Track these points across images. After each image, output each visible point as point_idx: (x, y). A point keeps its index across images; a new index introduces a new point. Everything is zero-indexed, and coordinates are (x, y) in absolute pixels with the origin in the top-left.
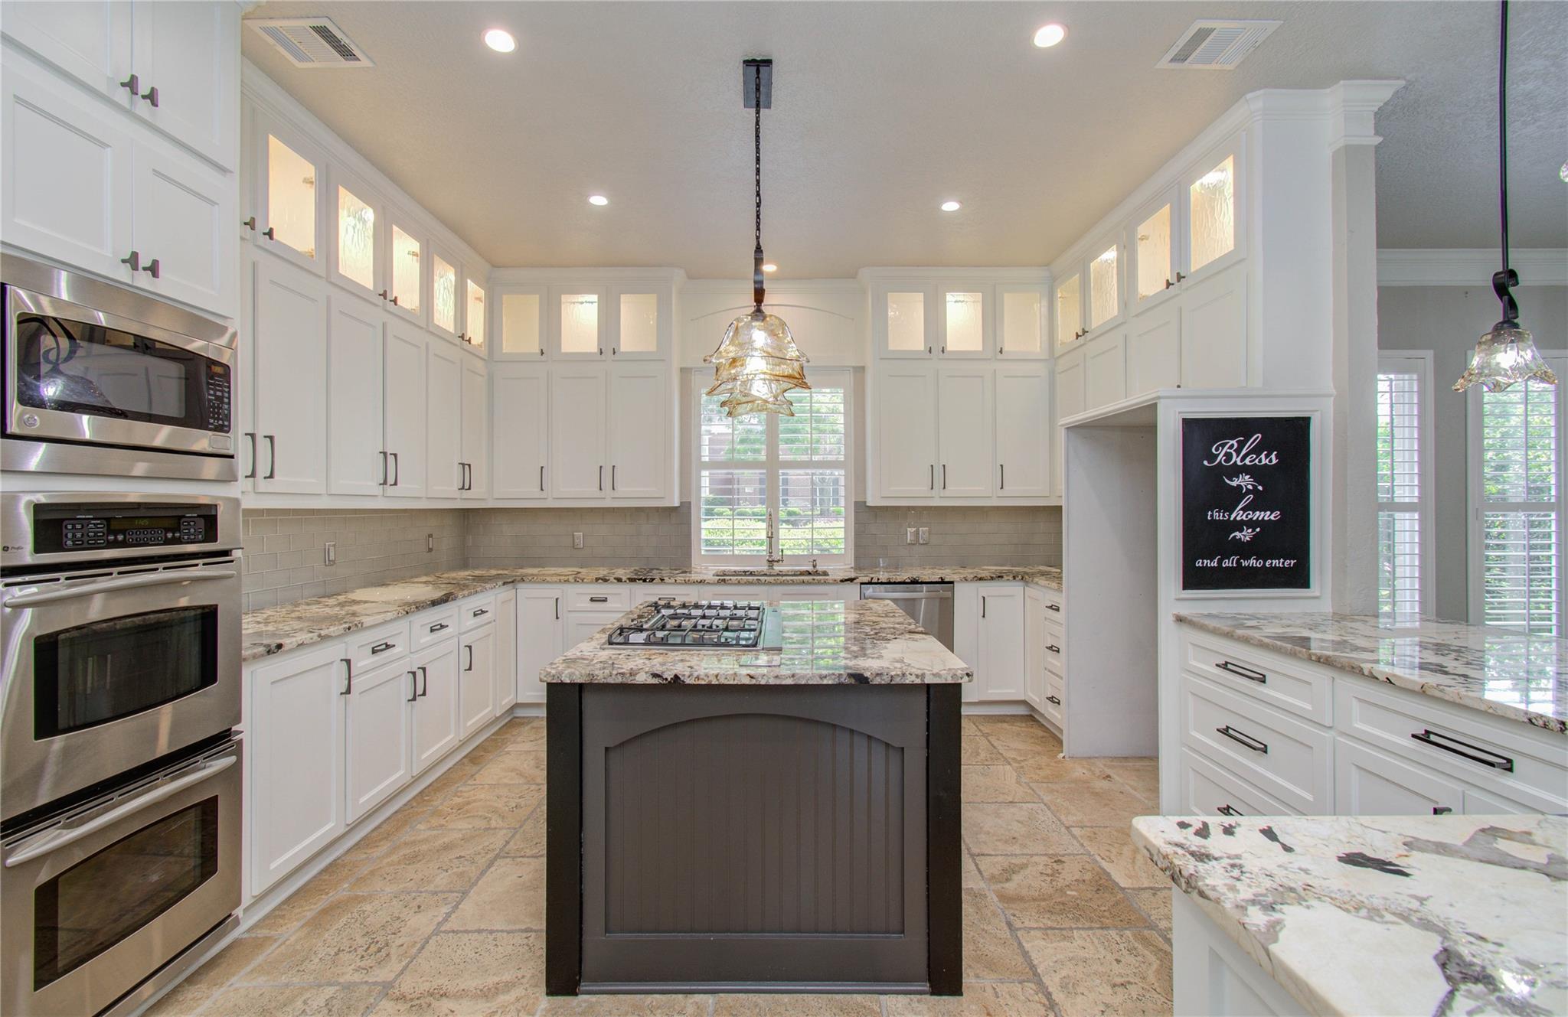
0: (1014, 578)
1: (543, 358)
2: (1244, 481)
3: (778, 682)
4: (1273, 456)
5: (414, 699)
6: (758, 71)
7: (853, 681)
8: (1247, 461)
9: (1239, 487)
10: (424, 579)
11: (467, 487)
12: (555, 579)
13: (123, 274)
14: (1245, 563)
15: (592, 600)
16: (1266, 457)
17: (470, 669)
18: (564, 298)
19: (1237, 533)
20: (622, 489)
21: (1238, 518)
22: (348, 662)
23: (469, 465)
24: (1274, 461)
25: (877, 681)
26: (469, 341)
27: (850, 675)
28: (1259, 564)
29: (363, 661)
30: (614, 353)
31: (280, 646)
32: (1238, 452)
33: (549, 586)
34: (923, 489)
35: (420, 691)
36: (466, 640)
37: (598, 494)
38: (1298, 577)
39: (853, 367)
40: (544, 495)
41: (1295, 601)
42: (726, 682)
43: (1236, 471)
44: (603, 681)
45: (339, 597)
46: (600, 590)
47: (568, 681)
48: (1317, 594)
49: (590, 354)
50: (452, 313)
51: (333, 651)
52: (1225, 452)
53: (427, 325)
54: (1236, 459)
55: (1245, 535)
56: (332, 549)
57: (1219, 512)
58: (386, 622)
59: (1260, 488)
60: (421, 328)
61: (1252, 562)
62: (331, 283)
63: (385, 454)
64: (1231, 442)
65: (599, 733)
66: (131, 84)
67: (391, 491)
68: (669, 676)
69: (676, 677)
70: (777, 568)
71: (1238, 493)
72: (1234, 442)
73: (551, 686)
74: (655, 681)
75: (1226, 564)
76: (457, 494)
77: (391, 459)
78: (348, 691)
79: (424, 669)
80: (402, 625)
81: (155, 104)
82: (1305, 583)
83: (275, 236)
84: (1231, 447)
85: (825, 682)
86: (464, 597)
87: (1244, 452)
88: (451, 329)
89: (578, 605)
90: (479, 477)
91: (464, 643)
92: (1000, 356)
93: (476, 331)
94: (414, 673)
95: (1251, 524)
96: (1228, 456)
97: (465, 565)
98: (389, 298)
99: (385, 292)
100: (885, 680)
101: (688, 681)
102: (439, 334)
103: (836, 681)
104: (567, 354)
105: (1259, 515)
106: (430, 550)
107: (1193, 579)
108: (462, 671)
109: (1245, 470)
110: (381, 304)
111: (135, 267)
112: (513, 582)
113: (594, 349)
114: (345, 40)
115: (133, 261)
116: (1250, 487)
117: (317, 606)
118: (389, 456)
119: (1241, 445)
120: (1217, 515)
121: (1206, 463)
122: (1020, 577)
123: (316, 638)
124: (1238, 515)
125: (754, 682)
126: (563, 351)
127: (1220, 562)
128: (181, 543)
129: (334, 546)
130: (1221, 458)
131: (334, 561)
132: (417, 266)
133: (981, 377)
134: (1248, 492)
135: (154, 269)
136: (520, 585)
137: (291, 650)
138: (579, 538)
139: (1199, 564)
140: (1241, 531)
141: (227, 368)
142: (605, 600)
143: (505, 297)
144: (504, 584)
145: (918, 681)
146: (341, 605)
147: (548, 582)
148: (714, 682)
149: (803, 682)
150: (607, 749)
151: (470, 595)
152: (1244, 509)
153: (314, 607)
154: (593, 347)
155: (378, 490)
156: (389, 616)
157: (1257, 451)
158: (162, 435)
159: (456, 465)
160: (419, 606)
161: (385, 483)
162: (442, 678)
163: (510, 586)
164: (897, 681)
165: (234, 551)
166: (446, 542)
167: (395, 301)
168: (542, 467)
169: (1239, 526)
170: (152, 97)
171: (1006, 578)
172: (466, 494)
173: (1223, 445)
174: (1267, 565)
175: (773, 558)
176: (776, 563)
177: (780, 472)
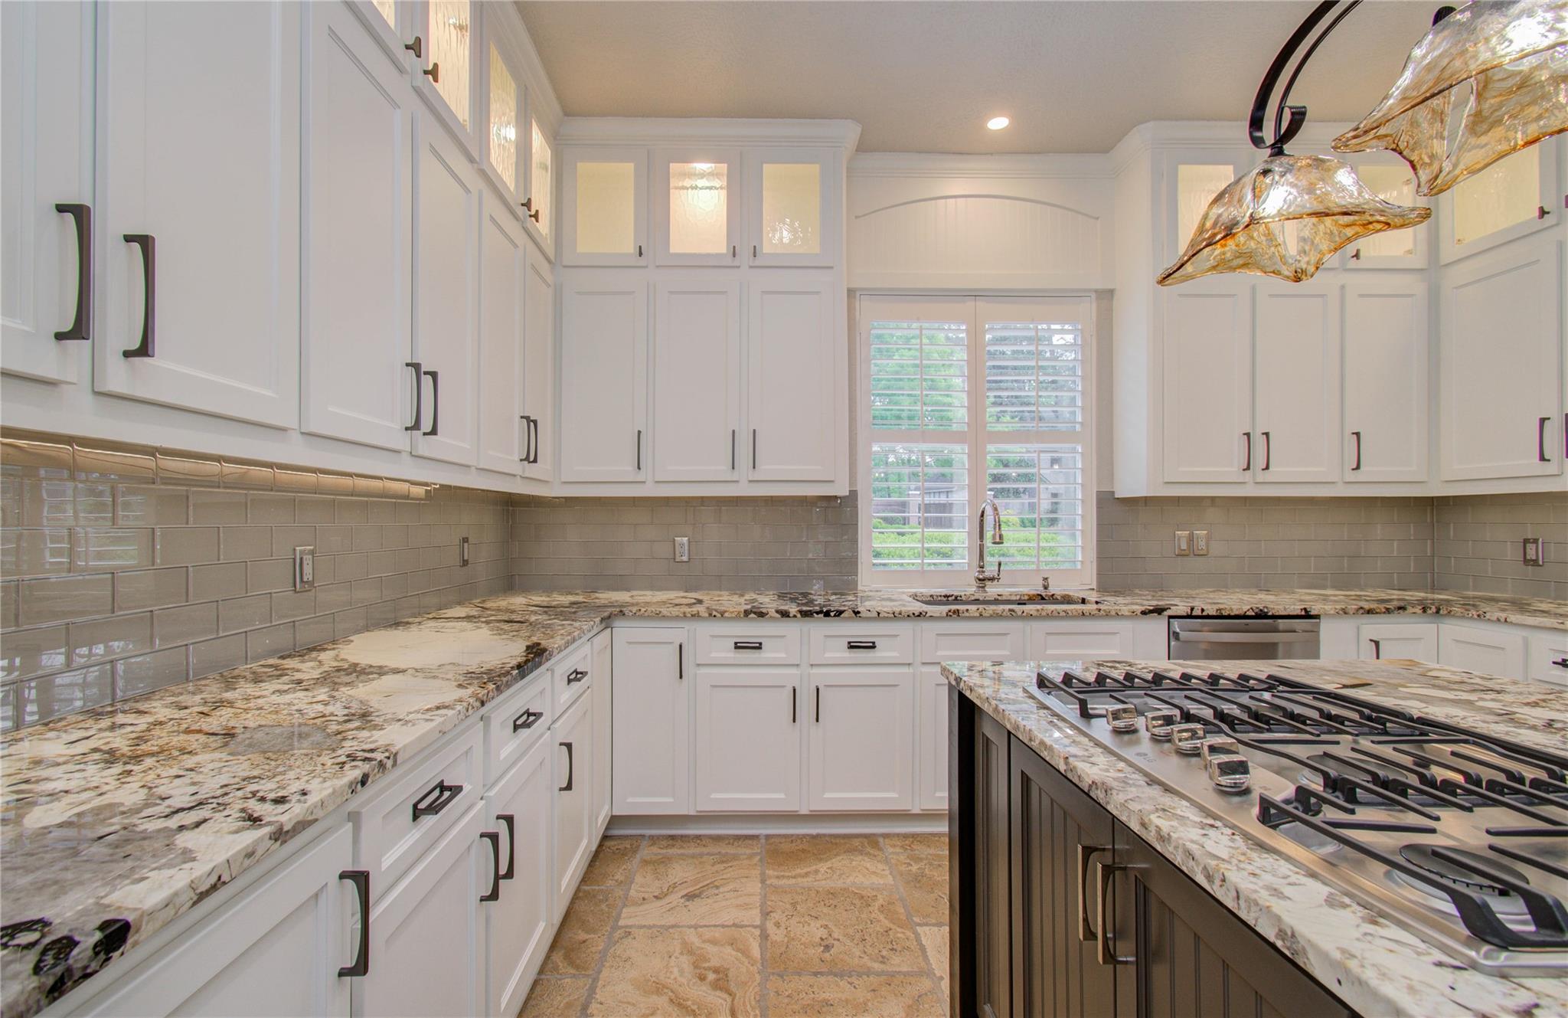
0: (1424, 610)
1: (642, 262)
5: (495, 891)
10: (460, 611)
11: (530, 457)
12: (675, 611)
15: (737, 646)
17: (569, 787)
18: (674, 167)
20: (768, 468)
23: (536, 423)
26: (536, 217)
30: (754, 254)
33: (668, 624)
35: (503, 870)
36: (562, 730)
37: (732, 475)
39: (1096, 291)
40: (640, 475)
45: (324, 656)
46: (750, 630)
49: (717, 256)
53: (480, 158)
56: (308, 559)
60: (473, 161)
63: (417, 369)
67: (422, 442)
70: (992, 590)
76: (517, 469)
77: (427, 381)
78: (361, 967)
86: (560, 651)
88: (512, 187)
89: (713, 655)
90: (549, 443)
91: (559, 739)
93: (543, 204)
94: (494, 838)
97: (509, 586)
98: (422, 60)
99: (417, 45)
102: (497, 185)
104: (678, 255)
106: (465, 563)
108: (555, 792)
110: (409, 69)
112: (610, 616)
113: (722, 248)
117: (275, 685)
118: (423, 376)
122: (1434, 609)
126: (672, 251)
129: (312, 553)
131: (311, 583)
133: (1322, 296)
138: (682, 545)
142: (759, 647)
143: (578, 163)
144: (602, 621)
146: (330, 679)
147: (665, 617)
151: (566, 646)
153: (269, 687)
154: (719, 246)
155: (403, 441)
159: (517, 419)
160: (500, 682)
161: (416, 426)
168: (639, 432)
171: (1410, 610)
172: (531, 470)
175: (987, 574)
176: (988, 583)
177: (991, 448)
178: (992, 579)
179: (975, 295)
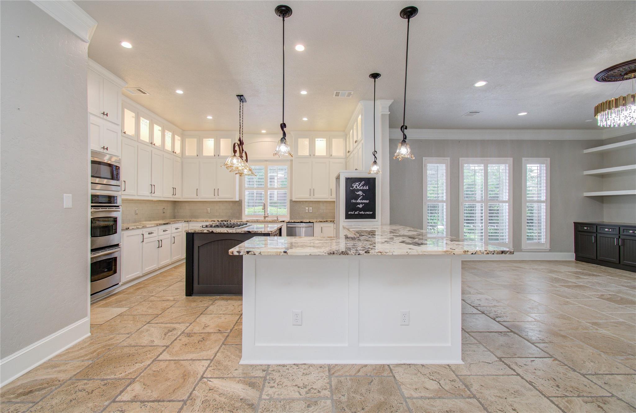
0: (331, 221)
1: (198, 157)
2: (360, 193)
3: (233, 232)
4: (367, 187)
5: (159, 247)
6: (240, 97)
7: (248, 232)
8: (361, 188)
9: (359, 194)
10: (162, 220)
11: (174, 194)
13: (102, 150)
14: (360, 213)
16: (366, 187)
17: (174, 243)
18: (204, 139)
19: (358, 206)
20: (221, 196)
21: (359, 202)
22: (143, 234)
23: (175, 188)
24: (367, 188)
25: (253, 232)
26: (175, 153)
27: (247, 231)
28: (364, 213)
29: (146, 235)
30: (218, 156)
31: (128, 228)
32: (359, 186)
33: (198, 223)
34: (308, 196)
35: (160, 246)
36: (173, 235)
37: (213, 197)
38: (373, 216)
40: (198, 197)
41: (373, 222)
42: (222, 232)
43: (358, 190)
44: (197, 232)
47: (190, 232)
48: (377, 220)
49: (212, 156)
50: (170, 145)
51: (140, 232)
52: (356, 186)
53: (163, 149)
54: (358, 188)
55: (361, 206)
56: (137, 210)
57: (354, 200)
58: (152, 227)
59: (364, 195)
60: (162, 151)
61: (362, 213)
62: (139, 142)
63: (151, 185)
64: (357, 183)
65: (197, 243)
66: (104, 113)
67: (153, 195)
68: (211, 231)
69: (212, 231)
71: (358, 196)
72: (358, 183)
73: (187, 233)
74: (208, 232)
75: (356, 213)
76: (171, 196)
77: (153, 186)
78: (143, 242)
79: (161, 240)
80: (156, 228)
81: (107, 116)
82: (375, 218)
83: (126, 133)
84: (357, 184)
85: (242, 232)
86: (173, 223)
87: (360, 186)
88: (170, 150)
90: (178, 192)
91: (172, 236)
92: (331, 157)
93: (178, 150)
94: (159, 241)
95: (362, 203)
96: (356, 187)
97: (175, 218)
98: (153, 144)
99: (152, 142)
100: (254, 232)
101: (214, 232)
102: (167, 152)
103: (244, 232)
104: (204, 156)
105: (364, 201)
106: (164, 213)
107: (348, 217)
108: (172, 243)
109: (361, 190)
110: (151, 146)
111: (104, 149)
112: (187, 221)
114: (144, 91)
115: (104, 148)
116: (362, 194)
118: (152, 186)
119: (360, 184)
120: (354, 201)
121: (351, 188)
123: (136, 228)
124: (359, 201)
125: (228, 232)
126: (204, 155)
127: (354, 212)
128: (111, 203)
130: (355, 187)
131: (137, 214)
132: (161, 134)
133: (325, 163)
134: (361, 195)
135: (107, 149)
136: (190, 222)
137: (131, 230)
138: (209, 210)
139: (349, 213)
140: (360, 205)
141: (119, 167)
143: (186, 139)
144: (185, 221)
145: (261, 232)
147: (198, 222)
148: (220, 232)
149: (238, 232)
150: (199, 247)
151: (174, 223)
152: (360, 200)
154: (212, 154)
155: (150, 195)
156: (153, 225)
157: (363, 186)
158: (105, 181)
159: (171, 188)
160: (160, 225)
161: (151, 193)
162: (166, 243)
163: (187, 223)
164: (256, 232)
165: (120, 206)
166: (169, 210)
167: (154, 145)
168: (197, 189)
169: (359, 204)
170: (107, 115)
171: (328, 221)
172: (174, 196)
173: (355, 184)
174: (366, 213)
175: (265, 216)
176: (266, 218)
177: (269, 191)
178: (267, 217)
179: (266, 161)
